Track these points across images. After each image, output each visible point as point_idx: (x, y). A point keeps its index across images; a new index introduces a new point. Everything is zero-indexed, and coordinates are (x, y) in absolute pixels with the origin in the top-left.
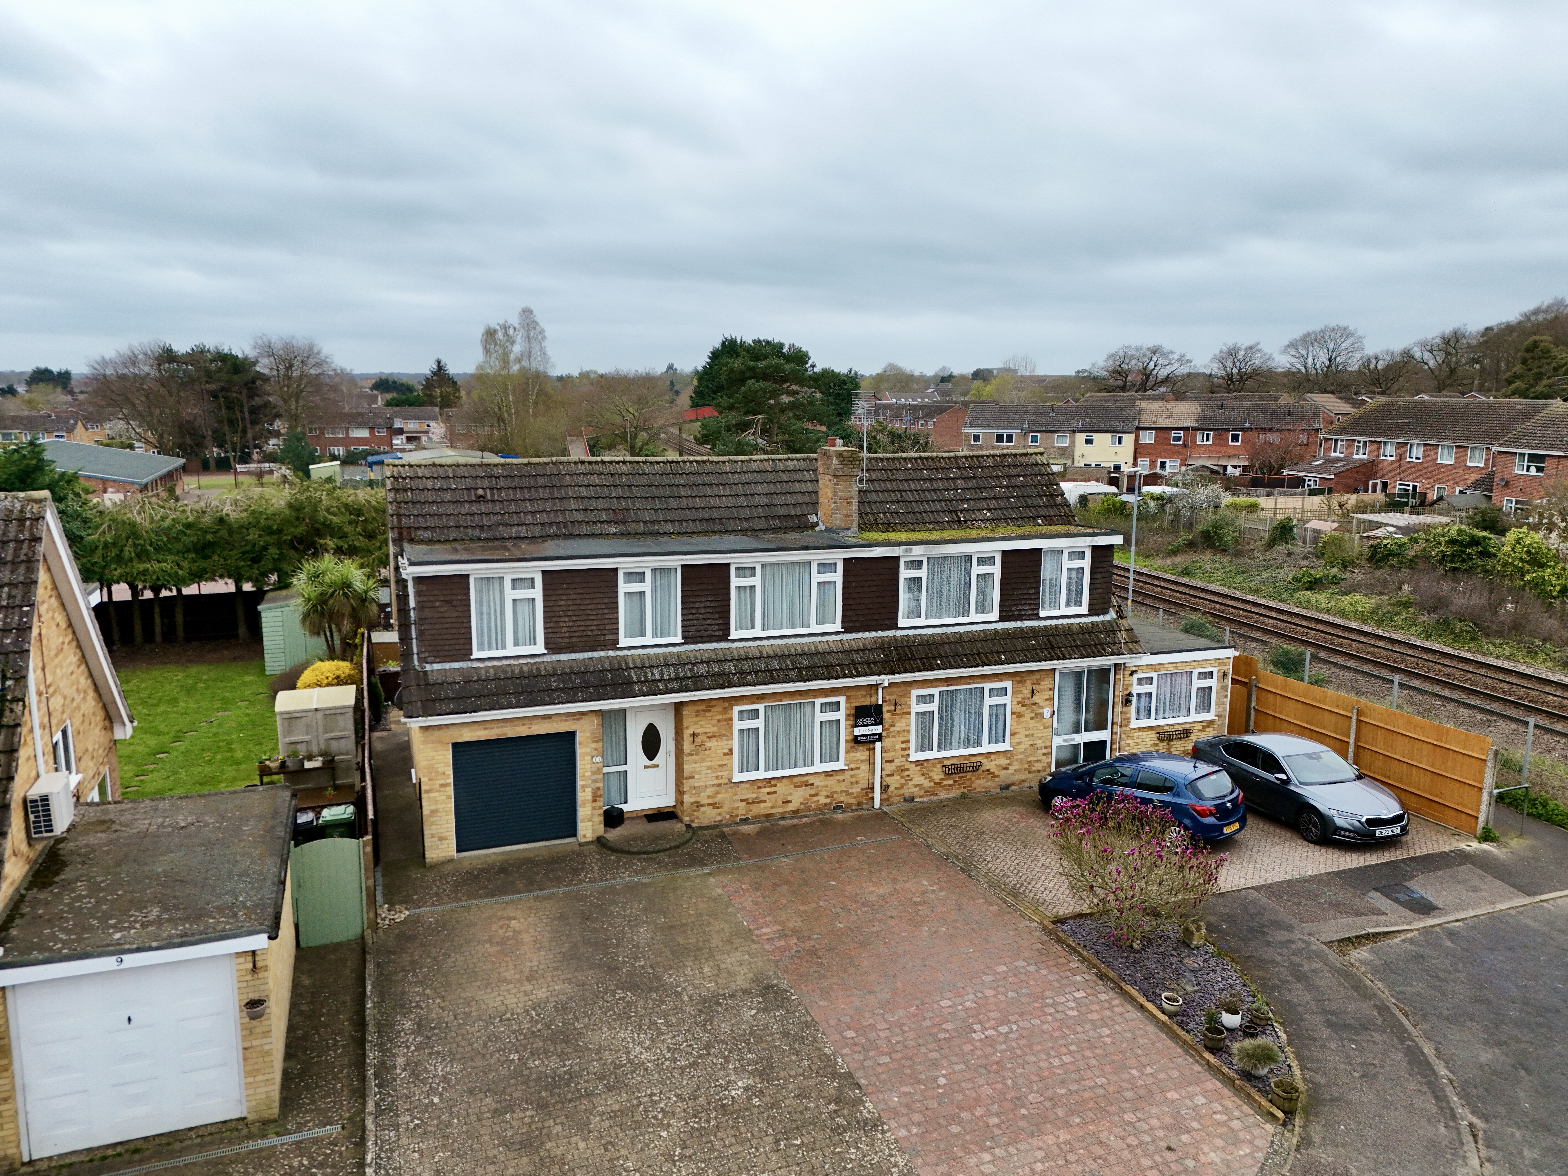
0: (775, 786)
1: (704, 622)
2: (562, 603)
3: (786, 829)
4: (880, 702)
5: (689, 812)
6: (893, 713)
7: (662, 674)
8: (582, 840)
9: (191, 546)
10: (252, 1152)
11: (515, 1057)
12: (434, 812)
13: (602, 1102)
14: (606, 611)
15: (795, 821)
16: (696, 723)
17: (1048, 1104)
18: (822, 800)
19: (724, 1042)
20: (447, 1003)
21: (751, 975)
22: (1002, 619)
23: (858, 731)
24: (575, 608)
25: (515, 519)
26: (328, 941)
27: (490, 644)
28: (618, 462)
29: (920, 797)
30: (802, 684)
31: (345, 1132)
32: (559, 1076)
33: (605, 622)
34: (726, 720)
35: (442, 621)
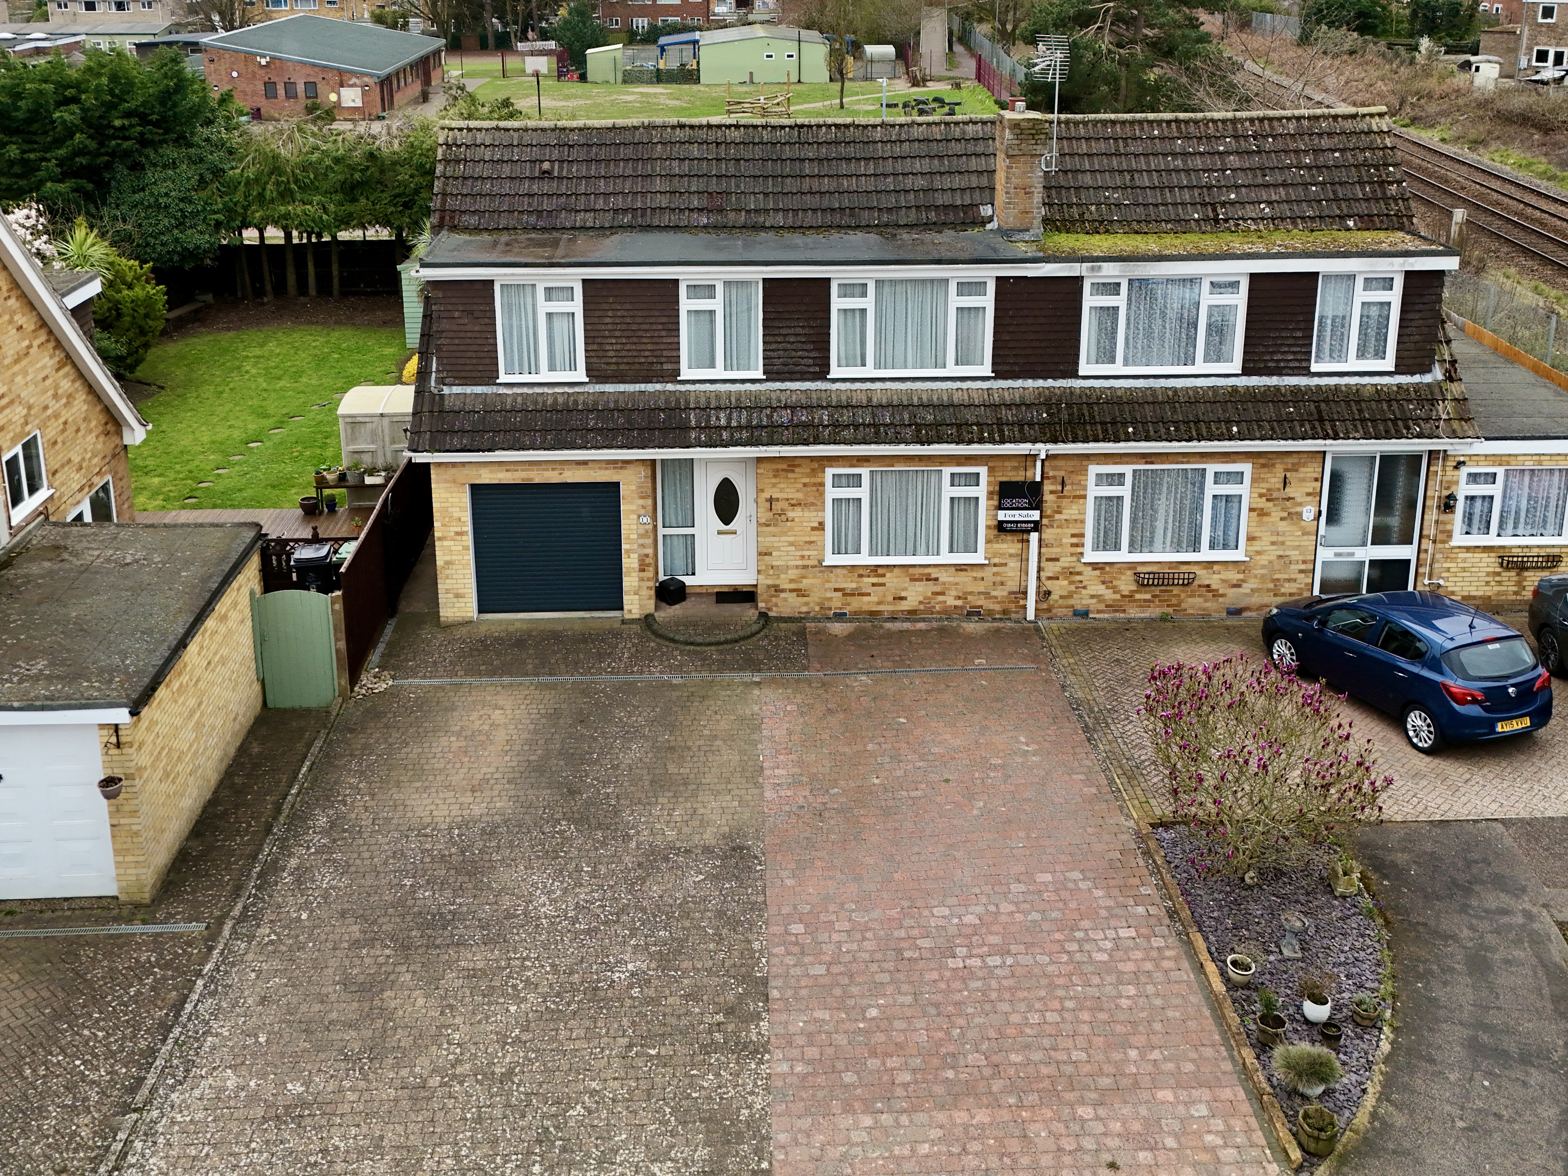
0: (884, 576)
1: (793, 354)
2: (608, 320)
3: (890, 634)
4: (1038, 478)
5: (765, 596)
6: (1060, 494)
7: (729, 419)
8: (627, 616)
9: (338, 185)
10: (111, 936)
11: (408, 882)
12: (448, 563)
13: (469, 956)
14: (663, 333)
15: (906, 625)
16: (774, 485)
17: (987, 1072)
18: (951, 601)
19: (644, 910)
20: (373, 803)
21: (727, 829)
22: (1247, 371)
23: (1002, 515)
24: (624, 327)
25: (582, 203)
26: (296, 705)
27: (521, 365)
28: (729, 127)
29: (1099, 612)
30: (918, 447)
31: (206, 933)
32: (441, 914)
33: (662, 347)
34: (815, 485)
35: (462, 335)
